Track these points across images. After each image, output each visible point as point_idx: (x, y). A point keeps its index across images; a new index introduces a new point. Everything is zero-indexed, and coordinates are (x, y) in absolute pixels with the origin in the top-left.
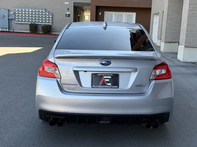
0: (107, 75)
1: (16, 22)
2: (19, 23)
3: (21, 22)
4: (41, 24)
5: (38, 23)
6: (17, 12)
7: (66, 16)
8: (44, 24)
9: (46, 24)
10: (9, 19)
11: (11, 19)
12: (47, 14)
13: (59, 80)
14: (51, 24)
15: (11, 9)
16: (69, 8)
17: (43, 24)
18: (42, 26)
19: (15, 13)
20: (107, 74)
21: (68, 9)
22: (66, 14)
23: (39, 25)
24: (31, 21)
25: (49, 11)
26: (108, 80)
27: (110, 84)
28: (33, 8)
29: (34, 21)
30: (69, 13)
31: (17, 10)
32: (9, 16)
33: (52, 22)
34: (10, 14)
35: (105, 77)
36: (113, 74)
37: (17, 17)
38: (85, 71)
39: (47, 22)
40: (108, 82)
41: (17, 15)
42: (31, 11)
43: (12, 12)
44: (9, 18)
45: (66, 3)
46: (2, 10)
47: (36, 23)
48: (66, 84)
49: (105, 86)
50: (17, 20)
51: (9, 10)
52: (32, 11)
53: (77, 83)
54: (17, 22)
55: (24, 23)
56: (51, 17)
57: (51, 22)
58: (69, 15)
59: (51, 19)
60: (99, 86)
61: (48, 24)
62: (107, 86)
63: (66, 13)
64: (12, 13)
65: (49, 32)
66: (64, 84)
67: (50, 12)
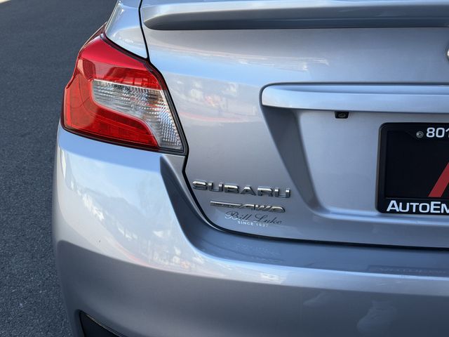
13: (173, 162)
38: (342, 114)
48: (222, 189)
60: (432, 207)
66: (206, 187)
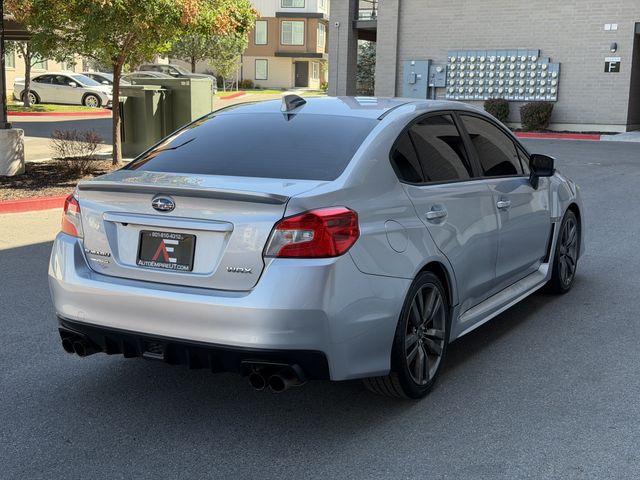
0: (170, 236)
1: (447, 96)
2: (457, 98)
3: (462, 97)
4: (521, 98)
5: (511, 98)
6: (453, 67)
7: (606, 70)
8: (532, 98)
9: (537, 97)
10: (429, 88)
11: (436, 88)
12: (544, 67)
13: (81, 242)
14: (554, 98)
15: (436, 58)
16: (618, 43)
17: (527, 99)
18: (524, 104)
19: (448, 69)
20: (170, 234)
21: (615, 47)
22: (607, 64)
23: (516, 104)
24: (490, 90)
25: (551, 56)
26: (171, 250)
27: (174, 260)
28: (501, 50)
29: (500, 90)
30: (618, 59)
31: (453, 59)
32: (431, 79)
33: (557, 93)
34: (432, 73)
35: (166, 241)
36: (181, 234)
37: (452, 82)
39: (542, 91)
40: (171, 255)
41: (452, 75)
42: (493, 59)
43: (438, 64)
44: (431, 85)
45: (607, 27)
46: (413, 63)
47: (506, 98)
49: (163, 265)
50: (451, 90)
51: (431, 62)
52: (497, 61)
53: (110, 251)
54: (452, 97)
55: (471, 97)
56: (554, 75)
57: (553, 91)
58: (617, 68)
59: (554, 82)
60: (152, 263)
61: (543, 98)
62: (166, 266)
63: (607, 60)
64: (439, 69)
65: (543, 123)
66: (88, 252)
67: (554, 59)
